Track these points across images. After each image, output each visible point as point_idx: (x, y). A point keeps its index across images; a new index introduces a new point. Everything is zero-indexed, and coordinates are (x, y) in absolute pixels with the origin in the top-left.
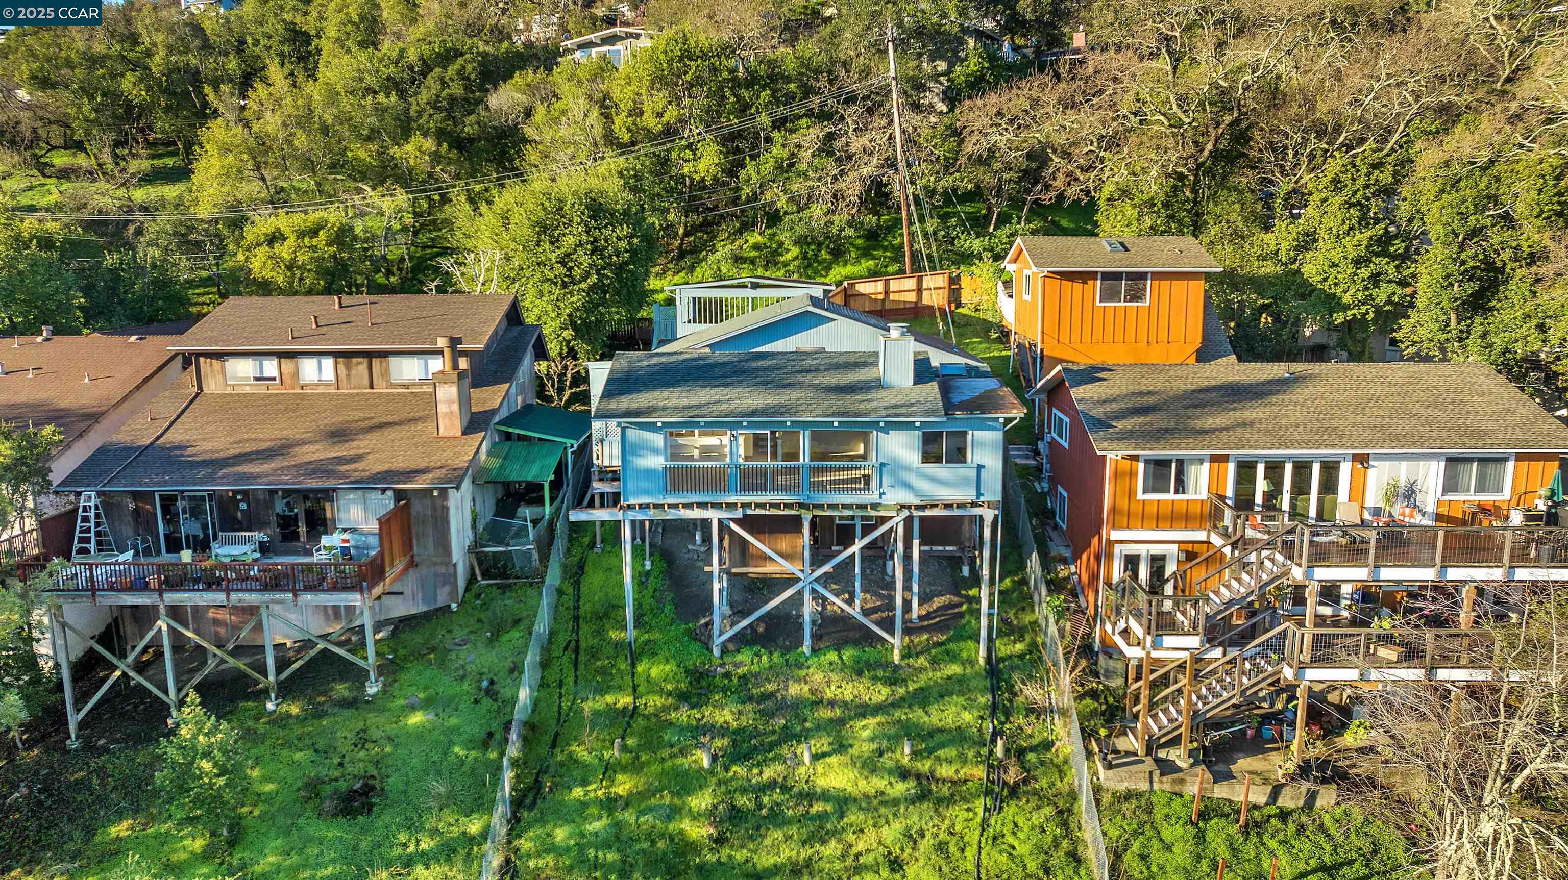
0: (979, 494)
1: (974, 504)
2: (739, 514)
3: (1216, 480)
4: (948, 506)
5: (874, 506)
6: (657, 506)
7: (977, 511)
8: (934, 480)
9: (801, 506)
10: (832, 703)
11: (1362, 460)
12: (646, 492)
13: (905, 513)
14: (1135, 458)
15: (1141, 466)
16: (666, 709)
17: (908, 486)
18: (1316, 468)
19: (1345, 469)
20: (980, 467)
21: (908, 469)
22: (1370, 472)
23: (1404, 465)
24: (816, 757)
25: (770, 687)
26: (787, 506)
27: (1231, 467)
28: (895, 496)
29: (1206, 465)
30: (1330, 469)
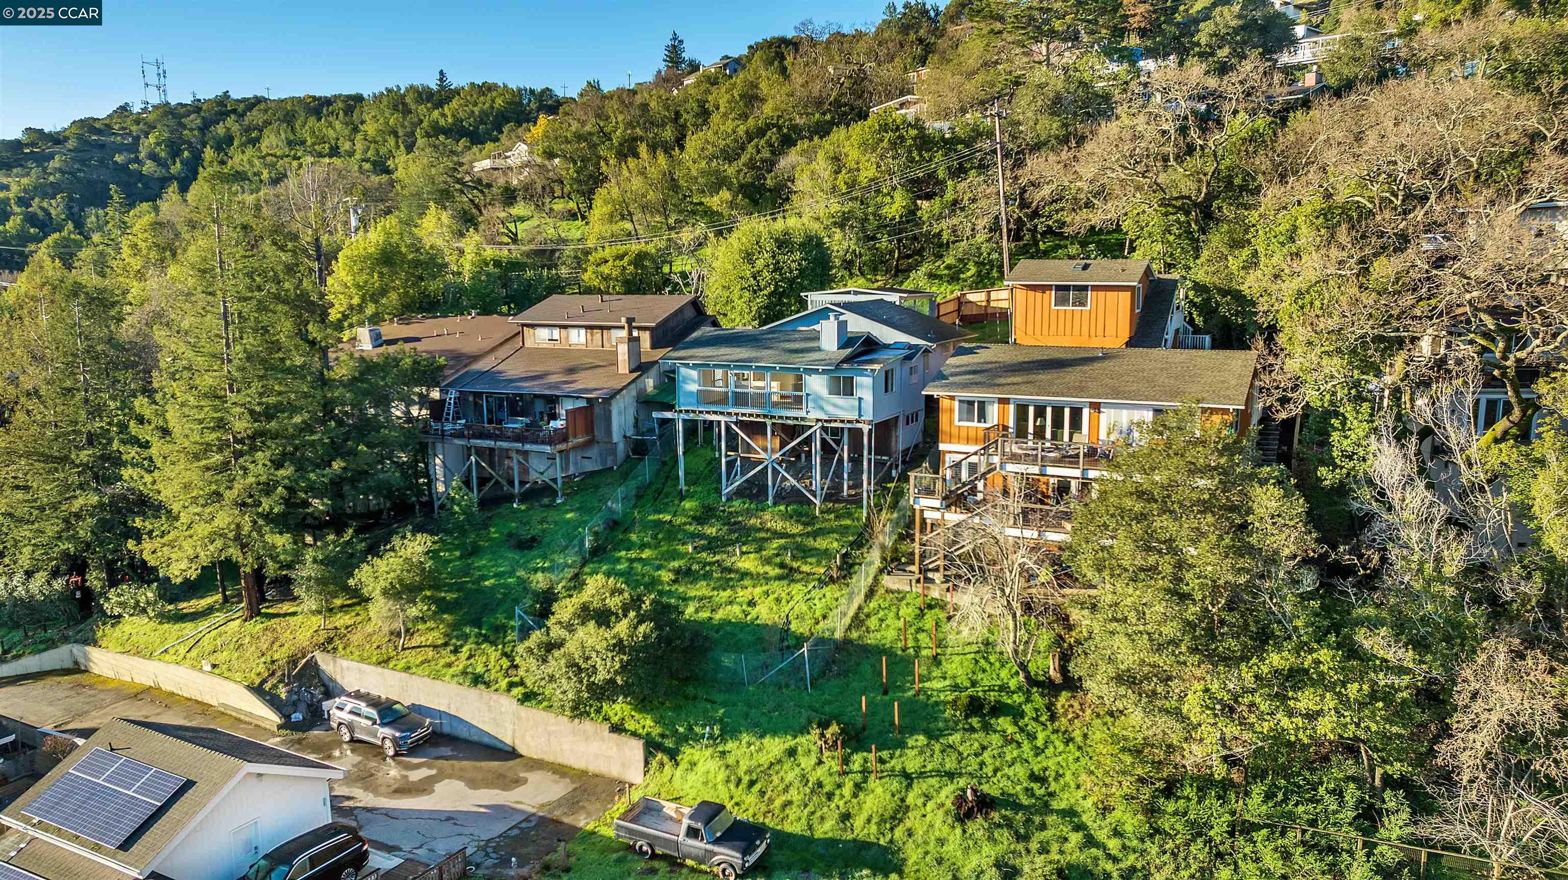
0: (860, 415)
1: (858, 422)
2: (734, 419)
3: (1003, 414)
4: (842, 421)
5: (803, 419)
6: (694, 412)
7: (859, 425)
8: (835, 406)
9: (765, 416)
10: (768, 530)
11: (1096, 407)
12: (690, 404)
13: (820, 424)
14: (952, 398)
15: (956, 404)
16: (685, 524)
17: (822, 408)
18: (1067, 412)
19: (1086, 412)
20: (860, 399)
21: (822, 399)
22: (1102, 415)
23: (1125, 413)
24: (743, 553)
25: (740, 519)
26: (758, 416)
27: (1012, 407)
28: (814, 414)
29: (996, 405)
30: (1076, 413)
